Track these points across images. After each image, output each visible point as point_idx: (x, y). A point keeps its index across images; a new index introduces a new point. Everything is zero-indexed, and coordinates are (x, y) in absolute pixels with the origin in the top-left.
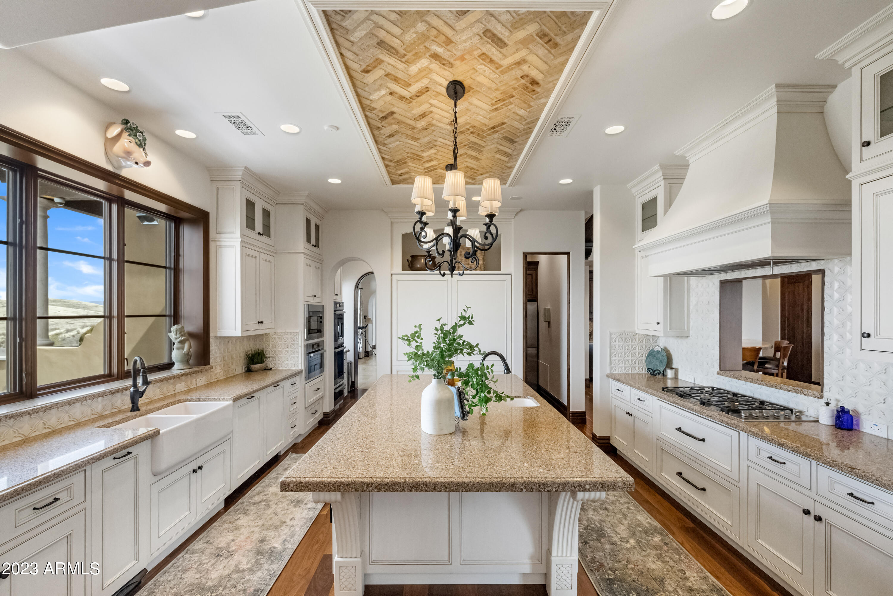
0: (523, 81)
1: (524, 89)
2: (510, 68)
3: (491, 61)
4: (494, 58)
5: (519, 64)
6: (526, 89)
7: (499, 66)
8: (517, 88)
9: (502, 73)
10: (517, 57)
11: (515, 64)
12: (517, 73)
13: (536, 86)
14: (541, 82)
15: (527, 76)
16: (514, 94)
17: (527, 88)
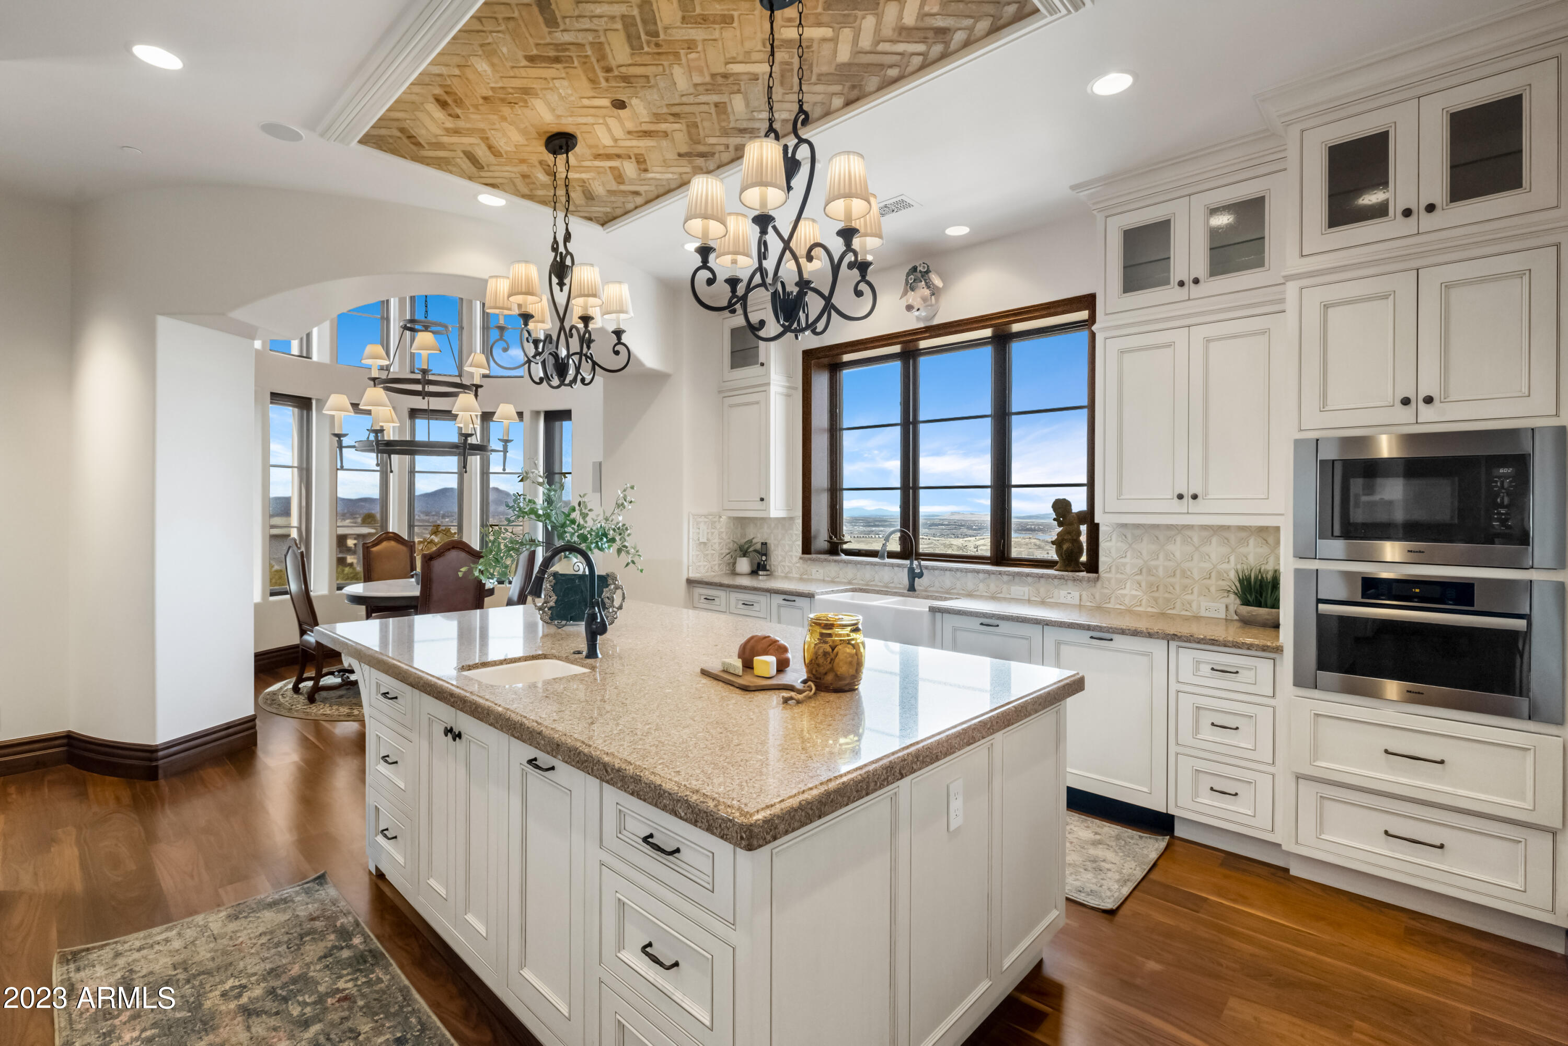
0: (458, 111)
1: (461, 99)
2: (470, 132)
3: (490, 147)
4: (485, 149)
5: (456, 132)
6: (458, 101)
7: (485, 139)
8: (472, 105)
9: (483, 130)
10: (455, 139)
11: (461, 133)
12: (461, 124)
13: (441, 98)
14: (432, 100)
15: (450, 115)
16: (481, 101)
17: (455, 101)
